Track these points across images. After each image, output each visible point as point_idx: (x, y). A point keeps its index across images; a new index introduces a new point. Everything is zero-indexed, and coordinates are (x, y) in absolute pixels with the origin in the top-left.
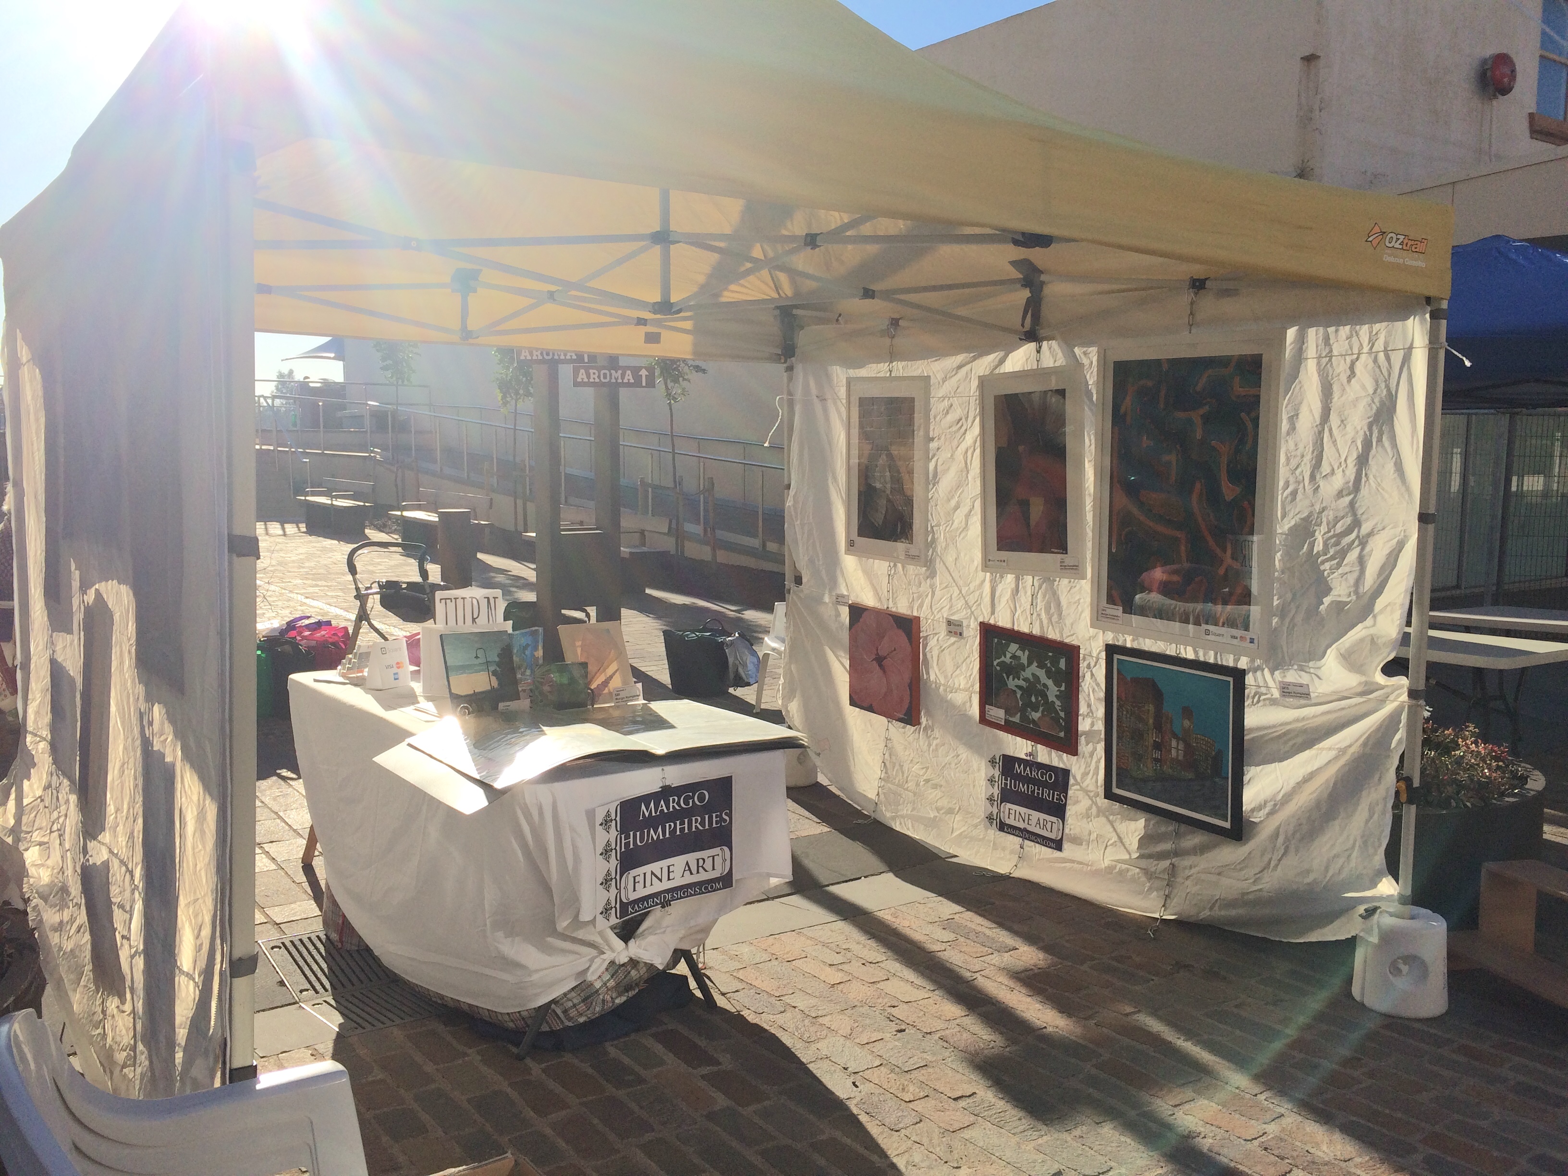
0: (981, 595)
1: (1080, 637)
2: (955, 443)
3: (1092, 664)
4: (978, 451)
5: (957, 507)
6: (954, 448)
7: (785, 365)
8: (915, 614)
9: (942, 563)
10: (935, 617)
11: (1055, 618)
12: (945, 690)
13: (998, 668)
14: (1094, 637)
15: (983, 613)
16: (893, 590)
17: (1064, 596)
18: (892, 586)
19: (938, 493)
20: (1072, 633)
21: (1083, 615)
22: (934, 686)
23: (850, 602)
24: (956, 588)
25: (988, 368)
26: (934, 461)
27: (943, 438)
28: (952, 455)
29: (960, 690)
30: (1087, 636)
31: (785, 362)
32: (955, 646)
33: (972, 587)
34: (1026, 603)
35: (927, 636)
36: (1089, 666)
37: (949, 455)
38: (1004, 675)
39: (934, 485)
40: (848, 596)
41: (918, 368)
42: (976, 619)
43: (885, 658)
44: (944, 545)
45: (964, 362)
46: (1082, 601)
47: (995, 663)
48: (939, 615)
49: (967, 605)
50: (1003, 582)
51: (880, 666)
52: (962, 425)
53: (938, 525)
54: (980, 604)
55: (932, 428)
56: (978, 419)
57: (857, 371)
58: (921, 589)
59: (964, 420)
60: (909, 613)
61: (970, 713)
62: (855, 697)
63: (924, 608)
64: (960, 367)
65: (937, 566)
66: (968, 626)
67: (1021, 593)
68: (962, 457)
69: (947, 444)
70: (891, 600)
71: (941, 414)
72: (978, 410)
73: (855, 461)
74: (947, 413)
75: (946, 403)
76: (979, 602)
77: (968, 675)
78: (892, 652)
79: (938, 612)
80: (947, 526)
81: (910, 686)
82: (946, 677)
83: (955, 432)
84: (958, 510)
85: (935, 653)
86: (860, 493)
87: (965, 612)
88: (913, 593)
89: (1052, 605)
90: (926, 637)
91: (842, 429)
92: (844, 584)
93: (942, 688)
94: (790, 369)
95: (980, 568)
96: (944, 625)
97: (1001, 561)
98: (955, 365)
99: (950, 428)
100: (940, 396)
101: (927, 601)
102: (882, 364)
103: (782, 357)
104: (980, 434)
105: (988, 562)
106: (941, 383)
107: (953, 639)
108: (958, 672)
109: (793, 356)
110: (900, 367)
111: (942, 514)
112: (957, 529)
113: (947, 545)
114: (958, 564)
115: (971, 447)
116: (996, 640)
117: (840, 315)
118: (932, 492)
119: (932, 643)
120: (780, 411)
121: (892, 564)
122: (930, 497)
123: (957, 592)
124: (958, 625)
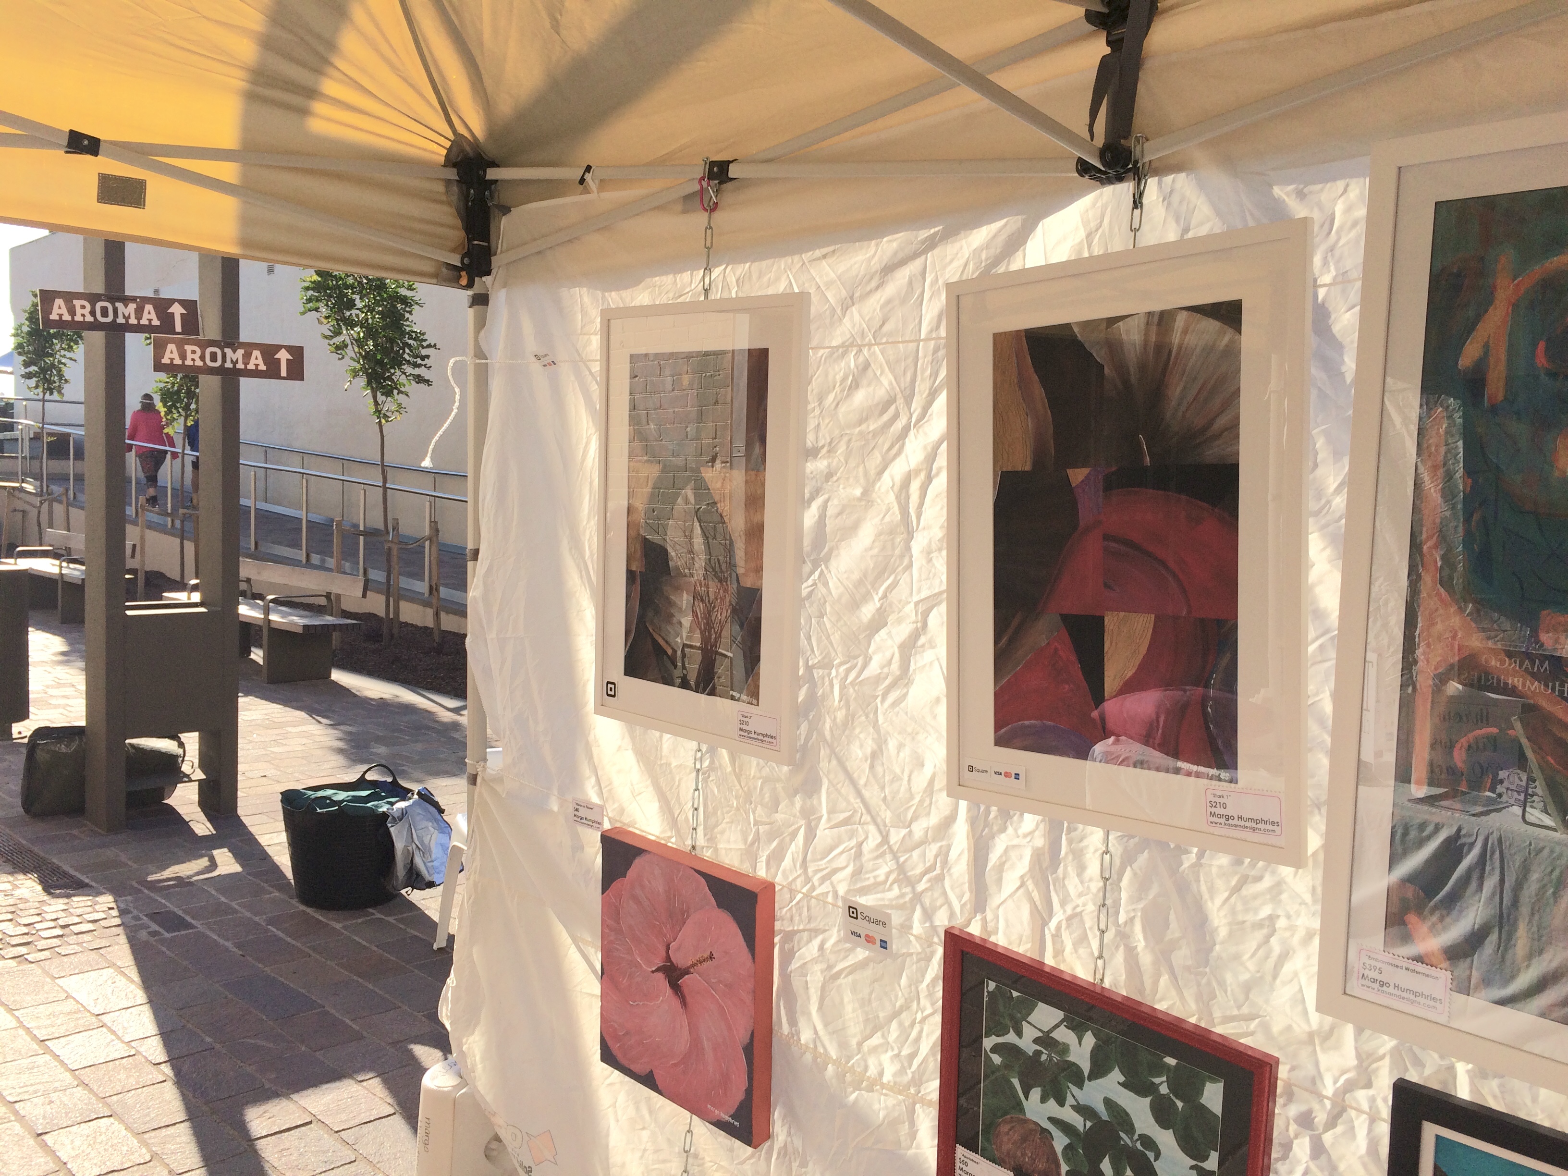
0: (944, 855)
1: (1276, 1029)
2: (877, 458)
3: (1320, 1118)
4: (940, 483)
5: (879, 623)
6: (872, 473)
7: (470, 293)
8: (762, 872)
9: (834, 762)
10: (813, 888)
11: (1182, 956)
12: (841, 1077)
13: (997, 1059)
14: (1327, 1036)
15: (948, 902)
16: (705, 806)
17: (1219, 900)
18: (705, 800)
19: (826, 584)
20: (1245, 1010)
21: (1288, 969)
22: (808, 1057)
23: (607, 825)
24: (872, 828)
25: (971, 266)
26: (815, 506)
27: (842, 449)
28: (866, 493)
29: (883, 1086)
30: (1300, 1028)
31: (470, 285)
32: (868, 972)
33: (918, 830)
34: (1080, 895)
35: (795, 932)
36: (1306, 1120)
37: (858, 492)
38: (1016, 1082)
39: (816, 565)
40: (602, 808)
41: (778, 279)
42: (928, 915)
43: (686, 972)
44: (840, 715)
45: (901, 255)
46: (1281, 923)
47: (988, 1043)
48: (825, 887)
49: (903, 876)
50: (1010, 830)
51: (675, 987)
52: (896, 416)
53: (827, 664)
54: (940, 878)
55: (812, 424)
56: (942, 401)
57: (626, 294)
58: (779, 817)
59: (900, 401)
60: (745, 868)
61: (911, 1152)
62: (615, 1048)
63: (787, 862)
64: (889, 269)
65: (823, 765)
66: (906, 927)
67: (1068, 868)
68: (892, 497)
69: (852, 464)
70: (700, 830)
71: (837, 389)
72: (943, 373)
73: (619, 502)
74: (855, 386)
75: (851, 361)
76: (938, 871)
77: (905, 1052)
78: (706, 960)
79: (823, 880)
80: (848, 671)
81: (749, 1050)
82: (843, 1045)
83: (876, 434)
84: (883, 633)
85: (815, 978)
86: (631, 576)
87: (896, 891)
88: (756, 823)
89: (1172, 917)
90: (789, 936)
91: (592, 430)
92: (593, 780)
93: (830, 1068)
94: (481, 300)
95: (941, 782)
96: (840, 915)
97: (1007, 775)
98: (876, 264)
99: (861, 422)
100: (834, 343)
101: (796, 846)
102: (686, 276)
103: (463, 273)
104: (947, 437)
105: (967, 774)
106: (839, 311)
107: (861, 954)
108: (876, 1040)
109: (488, 273)
110: (732, 280)
111: (836, 638)
112: (878, 679)
113: (850, 719)
114: (879, 769)
115: (917, 472)
116: (992, 986)
117: (588, 169)
118: (810, 582)
119: (809, 951)
120: (457, 390)
121: (704, 748)
122: (804, 593)
123: (874, 839)
124: (877, 922)
